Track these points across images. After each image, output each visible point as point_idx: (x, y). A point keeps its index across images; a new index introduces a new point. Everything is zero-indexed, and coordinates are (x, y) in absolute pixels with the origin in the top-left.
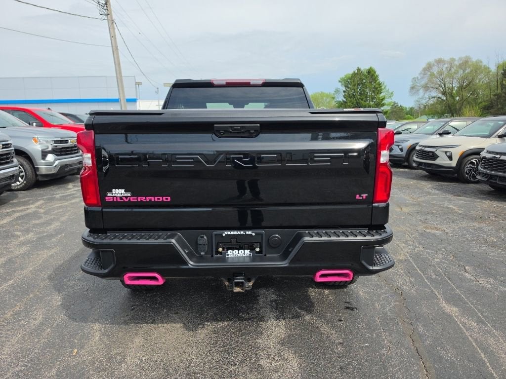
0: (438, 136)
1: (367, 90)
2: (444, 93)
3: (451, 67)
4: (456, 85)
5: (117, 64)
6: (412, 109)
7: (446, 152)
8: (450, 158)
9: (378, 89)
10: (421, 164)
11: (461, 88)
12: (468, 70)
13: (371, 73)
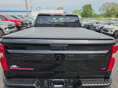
0: (108, 25)
1: (89, 10)
2: (107, 11)
3: (110, 4)
4: (110, 9)
5: (26, 2)
6: (99, 15)
7: (111, 30)
8: (112, 32)
9: (91, 10)
10: (104, 32)
11: (112, 10)
12: (114, 6)
13: (90, 5)
